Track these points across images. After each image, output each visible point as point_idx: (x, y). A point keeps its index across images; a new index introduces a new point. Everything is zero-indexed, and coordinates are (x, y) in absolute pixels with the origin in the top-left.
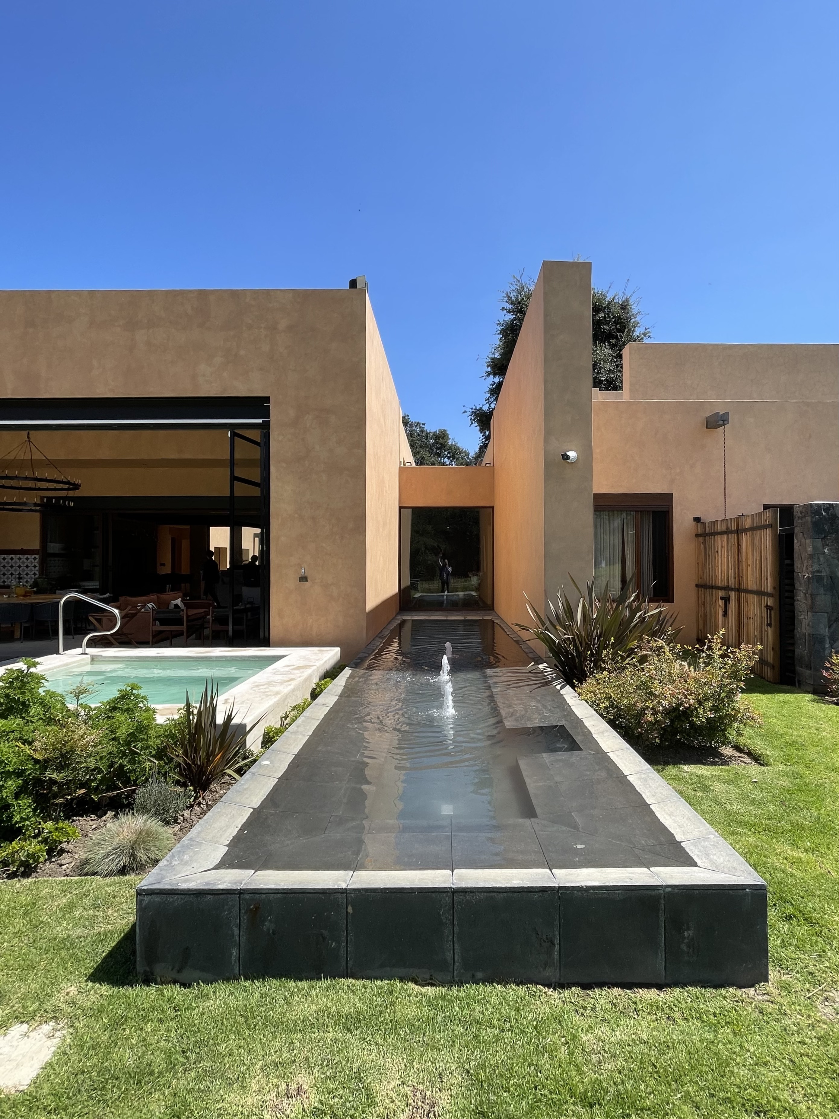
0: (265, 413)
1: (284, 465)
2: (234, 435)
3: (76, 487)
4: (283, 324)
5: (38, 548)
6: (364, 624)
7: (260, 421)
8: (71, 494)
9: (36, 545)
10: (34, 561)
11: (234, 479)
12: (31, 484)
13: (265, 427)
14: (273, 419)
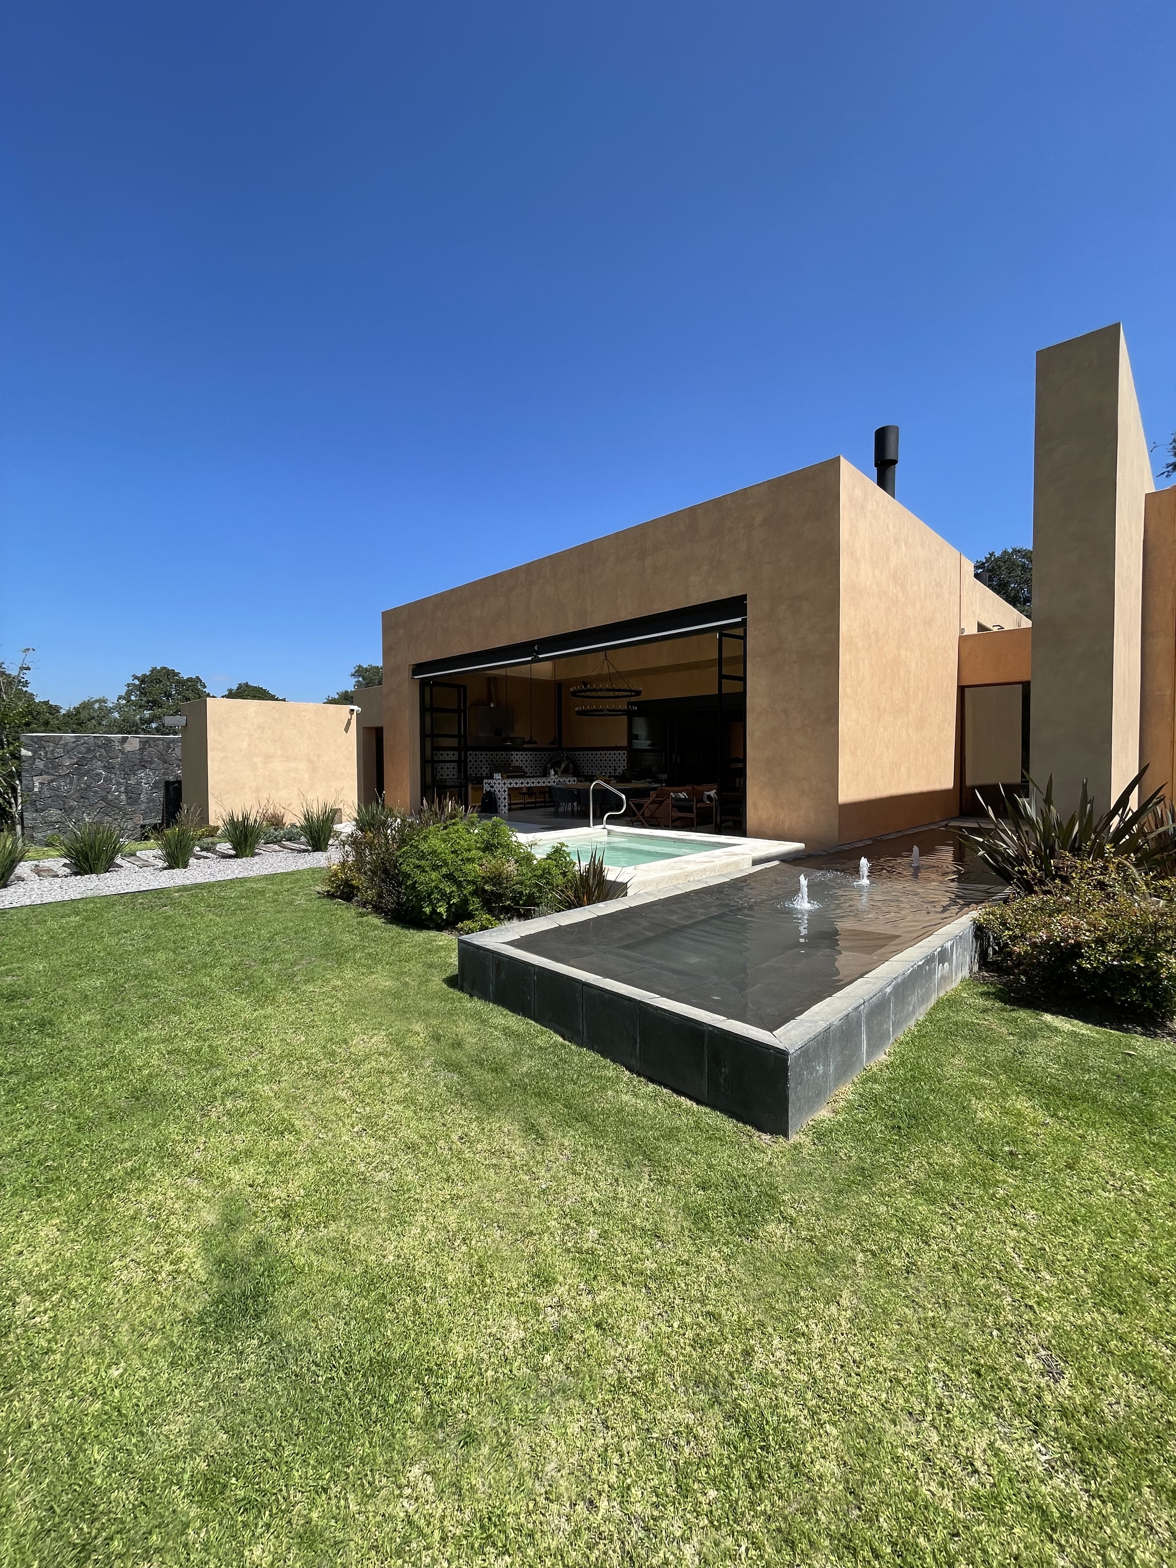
0: (743, 611)
1: (759, 660)
2: (721, 635)
3: (638, 693)
4: (758, 519)
5: (626, 745)
6: (836, 822)
7: (740, 619)
8: (633, 699)
9: (624, 743)
10: (623, 756)
11: (722, 677)
12: (611, 694)
13: (744, 624)
14: (749, 617)
